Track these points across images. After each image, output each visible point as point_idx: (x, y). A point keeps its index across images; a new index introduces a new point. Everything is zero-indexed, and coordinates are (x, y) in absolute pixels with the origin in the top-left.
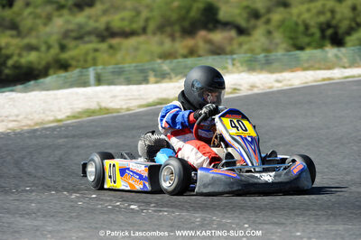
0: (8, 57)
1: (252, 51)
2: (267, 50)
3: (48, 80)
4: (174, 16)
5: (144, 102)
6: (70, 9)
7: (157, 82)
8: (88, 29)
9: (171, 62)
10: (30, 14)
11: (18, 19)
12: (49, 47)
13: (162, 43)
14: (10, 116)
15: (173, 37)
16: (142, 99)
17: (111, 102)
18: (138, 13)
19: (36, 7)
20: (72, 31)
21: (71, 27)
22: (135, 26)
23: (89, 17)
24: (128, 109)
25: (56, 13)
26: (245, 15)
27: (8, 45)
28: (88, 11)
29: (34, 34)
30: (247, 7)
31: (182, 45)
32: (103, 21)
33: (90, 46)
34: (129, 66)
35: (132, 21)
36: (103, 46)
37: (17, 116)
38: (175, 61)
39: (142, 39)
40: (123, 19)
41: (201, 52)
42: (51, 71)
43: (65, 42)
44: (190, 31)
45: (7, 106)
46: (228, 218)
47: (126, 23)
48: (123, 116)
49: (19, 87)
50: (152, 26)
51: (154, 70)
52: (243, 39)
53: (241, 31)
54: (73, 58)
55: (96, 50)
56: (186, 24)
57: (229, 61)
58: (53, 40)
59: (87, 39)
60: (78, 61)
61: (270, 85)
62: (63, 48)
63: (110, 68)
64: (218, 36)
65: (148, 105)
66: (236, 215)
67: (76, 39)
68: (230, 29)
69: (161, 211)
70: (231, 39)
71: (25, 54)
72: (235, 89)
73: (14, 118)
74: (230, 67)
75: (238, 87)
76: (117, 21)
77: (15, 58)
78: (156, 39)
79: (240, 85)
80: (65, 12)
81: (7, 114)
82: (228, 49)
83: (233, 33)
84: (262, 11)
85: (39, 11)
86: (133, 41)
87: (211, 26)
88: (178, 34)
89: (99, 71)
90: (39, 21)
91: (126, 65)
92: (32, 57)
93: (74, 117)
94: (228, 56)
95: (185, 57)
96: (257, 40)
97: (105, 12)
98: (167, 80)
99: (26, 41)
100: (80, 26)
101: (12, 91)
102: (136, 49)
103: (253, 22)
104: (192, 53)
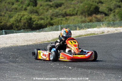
0: (34, 21)
1: (109, 21)
2: (113, 21)
3: (46, 29)
4: (86, 10)
6: (54, 7)
7: (79, 30)
8: (60, 13)
9: (84, 24)
10: (42, 8)
11: (38, 10)
12: (47, 19)
13: (82, 18)
15: (85, 17)
16: (75, 35)
18: (75, 9)
19: (43, 6)
20: (54, 14)
21: (54, 13)
22: (74, 13)
23: (60, 10)
25: (50, 8)
26: (107, 10)
27: (34, 18)
28: (59, 8)
29: (43, 15)
30: (108, 7)
31: (88, 19)
32: (64, 11)
33: (60, 19)
34: (71, 25)
35: (73, 11)
36: (64, 19)
37: (36, 39)
38: (85, 23)
39: (76, 16)
40: (70, 11)
41: (93, 21)
42: (48, 26)
43: (52, 17)
44: (90, 14)
45: (33, 36)
46: (99, 72)
47: (71, 12)
49: (37, 31)
50: (79, 13)
51: (79, 26)
52: (106, 17)
53: (106, 15)
54: (54, 22)
55: (62, 20)
56: (89, 12)
58: (49, 17)
59: (59, 16)
60: (56, 23)
61: (114, 31)
62: (51, 19)
63: (65, 25)
64: (99, 16)
65: (76, 37)
66: (101, 71)
67: (56, 16)
68: (103, 14)
69: (78, 69)
70: (103, 17)
71: (40, 20)
73: (35, 40)
74: (102, 25)
75: (104, 32)
76: (68, 11)
77: (36, 22)
78: (80, 17)
80: (53, 8)
81: (33, 39)
82: (102, 20)
83: (104, 15)
84: (113, 9)
85: (44, 8)
86: (73, 17)
87: (97, 13)
88: (87, 15)
89: (62, 26)
90: (44, 11)
92: (42, 22)
93: (53, 40)
94: (102, 22)
95: (89, 22)
96: (111, 18)
97: (65, 8)
98: (82, 29)
99: (40, 17)
100: (57, 12)
101: (35, 32)
102: (74, 20)
103: (110, 12)
104: (91, 21)
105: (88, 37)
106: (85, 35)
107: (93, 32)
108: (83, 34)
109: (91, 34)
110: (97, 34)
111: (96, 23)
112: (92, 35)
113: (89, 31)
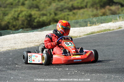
0: (35, 19)
3: (50, 26)
5: (86, 33)
7: (91, 26)
8: (65, 7)
10: (43, 2)
11: (38, 4)
12: (51, 14)
13: (93, 11)
14: (36, 40)
15: (97, 9)
16: (85, 32)
17: (73, 34)
20: (59, 8)
21: (59, 6)
22: (82, 5)
23: (65, 3)
24: (80, 36)
25: (53, 1)
27: (35, 14)
29: (45, 9)
31: (100, 12)
32: (71, 3)
33: (66, 13)
34: (80, 20)
35: (81, 3)
36: (71, 13)
37: (39, 40)
38: (97, 18)
39: (85, 10)
40: (78, 3)
41: (107, 14)
42: (52, 23)
43: (56, 12)
44: (103, 6)
45: (35, 37)
46: (118, 76)
47: (79, 4)
48: (78, 39)
49: (39, 29)
50: (89, 5)
51: (90, 21)
52: (123, 8)
53: (122, 6)
54: (59, 18)
55: (68, 15)
56: (102, 4)
57: (118, 17)
58: (52, 11)
59: (65, 10)
62: (56, 14)
63: (73, 21)
64: (113, 8)
65: (87, 34)
66: (120, 74)
67: (61, 11)
68: (118, 5)
69: (92, 74)
70: (119, 8)
71: (41, 17)
72: (120, 27)
73: (37, 41)
74: (118, 18)
75: (121, 27)
76: (75, 4)
77: (38, 19)
78: (90, 10)
79: (122, 26)
80: (56, 1)
81: (35, 40)
82: (118, 12)
83: (119, 6)
86: (82, 11)
87: (111, 4)
88: (99, 8)
90: (46, 5)
91: (79, 20)
92: (44, 18)
94: (118, 15)
95: (102, 16)
98: (94, 25)
99: (42, 12)
100: (62, 6)
101: (37, 31)
102: (83, 14)
104: (104, 14)
105: (102, 34)
106: (98, 32)
107: (107, 28)
108: (96, 31)
109: (105, 30)
110: (113, 30)
111: (111, 17)
112: (106, 32)
113: (102, 27)
